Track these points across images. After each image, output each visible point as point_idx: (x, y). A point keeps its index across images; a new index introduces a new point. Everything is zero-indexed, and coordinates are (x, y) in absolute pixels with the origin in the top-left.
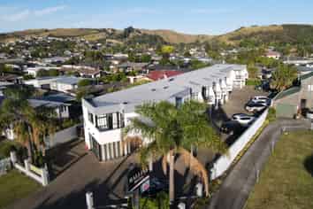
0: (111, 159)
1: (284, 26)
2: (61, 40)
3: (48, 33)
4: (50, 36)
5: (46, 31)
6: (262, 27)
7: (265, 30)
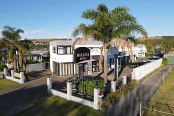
0: (65, 75)
1: (164, 37)
2: (43, 44)
3: (36, 41)
4: (37, 42)
5: (36, 40)
6: (151, 37)
7: (152, 39)
